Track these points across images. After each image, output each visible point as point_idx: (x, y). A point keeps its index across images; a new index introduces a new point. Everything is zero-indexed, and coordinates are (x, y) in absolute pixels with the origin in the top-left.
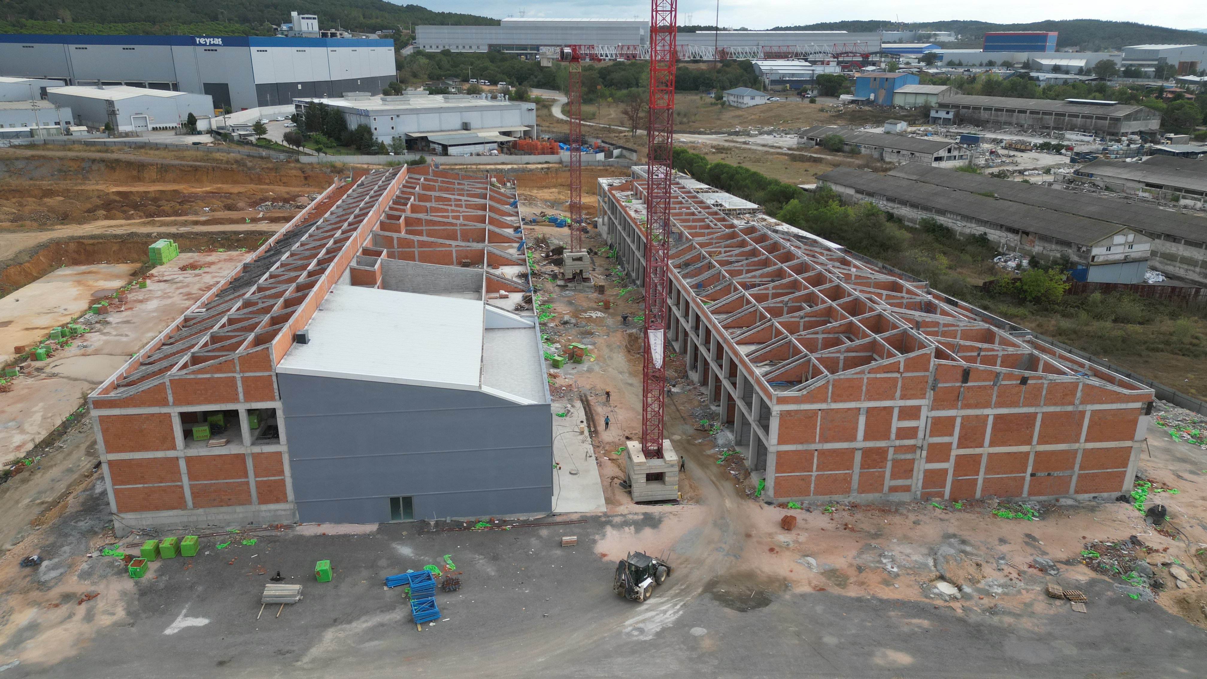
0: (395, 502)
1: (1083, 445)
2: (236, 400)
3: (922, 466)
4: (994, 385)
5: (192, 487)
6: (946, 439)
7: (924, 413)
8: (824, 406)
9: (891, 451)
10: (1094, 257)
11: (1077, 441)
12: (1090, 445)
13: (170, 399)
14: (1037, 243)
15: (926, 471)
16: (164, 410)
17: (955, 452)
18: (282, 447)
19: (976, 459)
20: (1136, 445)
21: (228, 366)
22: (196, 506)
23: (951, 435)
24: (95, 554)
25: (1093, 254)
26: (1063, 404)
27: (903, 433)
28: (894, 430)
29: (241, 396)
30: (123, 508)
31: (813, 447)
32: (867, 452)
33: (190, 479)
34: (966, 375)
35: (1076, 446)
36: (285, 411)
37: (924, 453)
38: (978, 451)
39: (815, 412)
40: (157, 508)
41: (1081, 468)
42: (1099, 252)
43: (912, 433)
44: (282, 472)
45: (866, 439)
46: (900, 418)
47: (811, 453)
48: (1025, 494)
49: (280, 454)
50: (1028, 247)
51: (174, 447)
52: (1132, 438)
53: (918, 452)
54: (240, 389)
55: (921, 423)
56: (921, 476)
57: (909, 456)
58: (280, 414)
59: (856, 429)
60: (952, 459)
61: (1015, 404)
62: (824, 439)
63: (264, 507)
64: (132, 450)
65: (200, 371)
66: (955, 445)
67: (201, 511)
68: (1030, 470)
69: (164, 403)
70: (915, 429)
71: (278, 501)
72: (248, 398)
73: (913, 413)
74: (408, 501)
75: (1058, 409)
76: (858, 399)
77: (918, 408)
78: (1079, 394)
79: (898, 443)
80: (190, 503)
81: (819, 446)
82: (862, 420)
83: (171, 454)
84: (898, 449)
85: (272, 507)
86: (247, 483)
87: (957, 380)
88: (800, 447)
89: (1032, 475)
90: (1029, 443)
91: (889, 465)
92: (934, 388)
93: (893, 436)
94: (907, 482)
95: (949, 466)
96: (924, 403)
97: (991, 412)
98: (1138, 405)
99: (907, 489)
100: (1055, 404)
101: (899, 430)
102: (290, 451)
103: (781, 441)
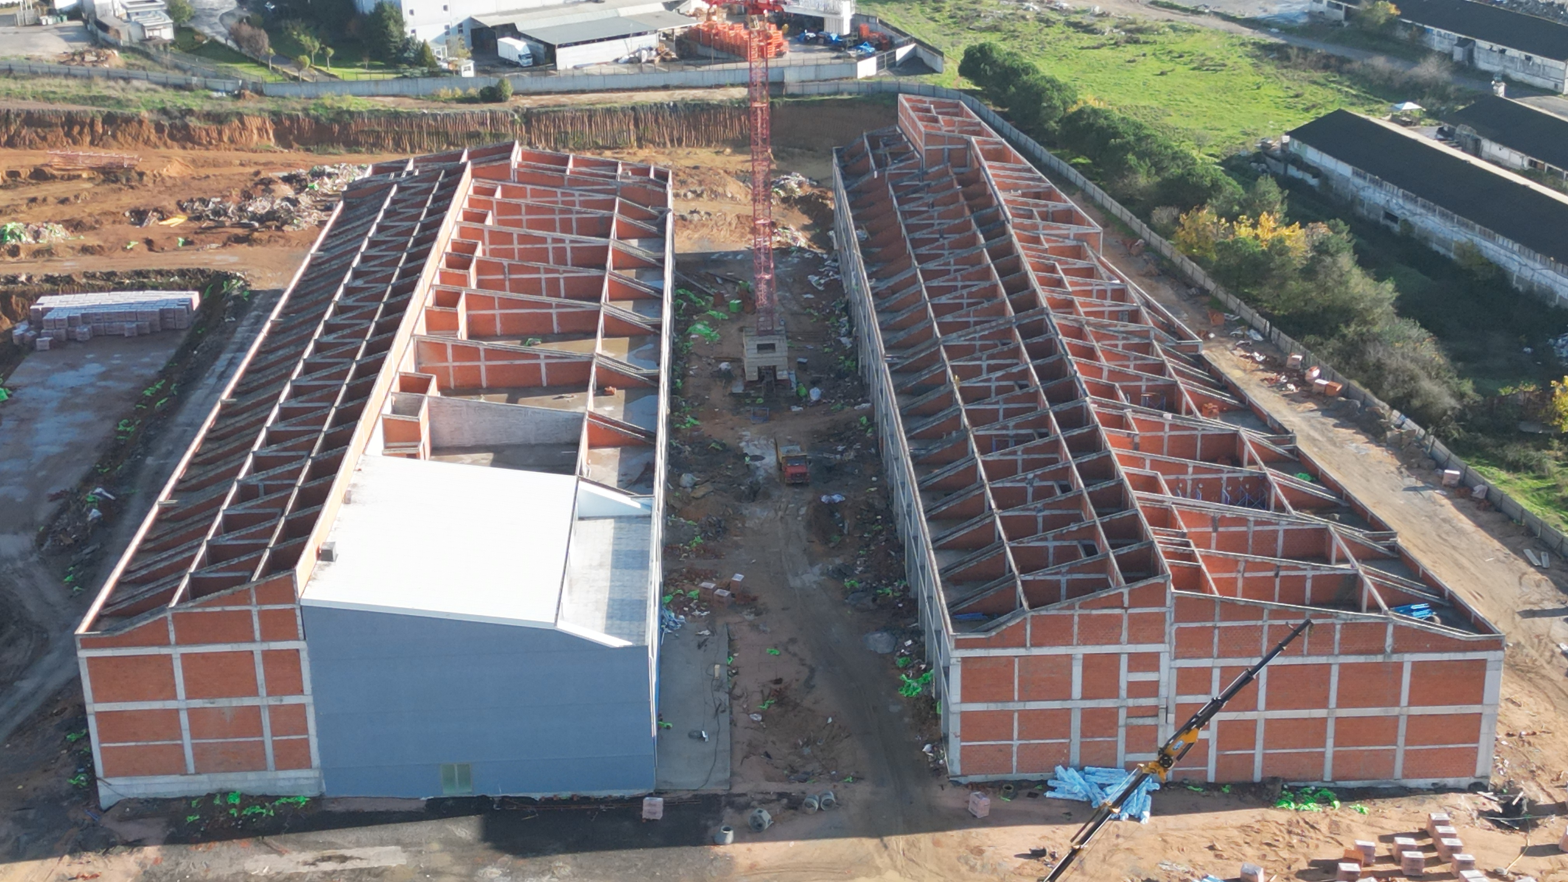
0: (448, 770)
1: (1405, 709)
2: (251, 639)
4: (1263, 624)
5: (195, 747)
6: (1200, 699)
7: (1165, 661)
9: (1123, 714)
12: (1417, 710)
13: (172, 637)
18: (306, 697)
19: (1248, 727)
21: (242, 597)
22: (199, 771)
23: (1208, 692)
28: (1123, 685)
29: (258, 634)
30: (111, 772)
31: (1011, 706)
33: (193, 737)
35: (1394, 711)
36: (310, 653)
37: (1171, 717)
38: (1248, 715)
39: (1010, 660)
40: (155, 774)
44: (305, 730)
45: (1084, 696)
46: (1131, 669)
49: (302, 707)
51: (174, 697)
53: (1162, 715)
54: (257, 626)
55: (1162, 676)
57: (1149, 722)
58: (304, 656)
59: (1069, 684)
60: (1212, 726)
61: (1299, 651)
62: (1025, 696)
63: (282, 774)
65: (206, 604)
67: (204, 777)
68: (1328, 744)
69: (162, 640)
70: (1155, 685)
71: (299, 766)
72: (266, 637)
73: (1149, 662)
74: (465, 770)
75: (1360, 659)
76: (1069, 643)
77: (1156, 656)
78: (1389, 640)
79: (1131, 702)
80: (191, 768)
81: (1020, 706)
82: (1077, 671)
83: (170, 705)
84: (1134, 713)
85: (292, 774)
86: (263, 742)
87: (1209, 618)
89: (1335, 751)
90: (1324, 704)
92: (1175, 628)
93: (1123, 692)
95: (1210, 735)
96: (1162, 648)
98: (1482, 655)
100: (1356, 653)
101: (1131, 684)
102: (316, 704)
103: (966, 697)
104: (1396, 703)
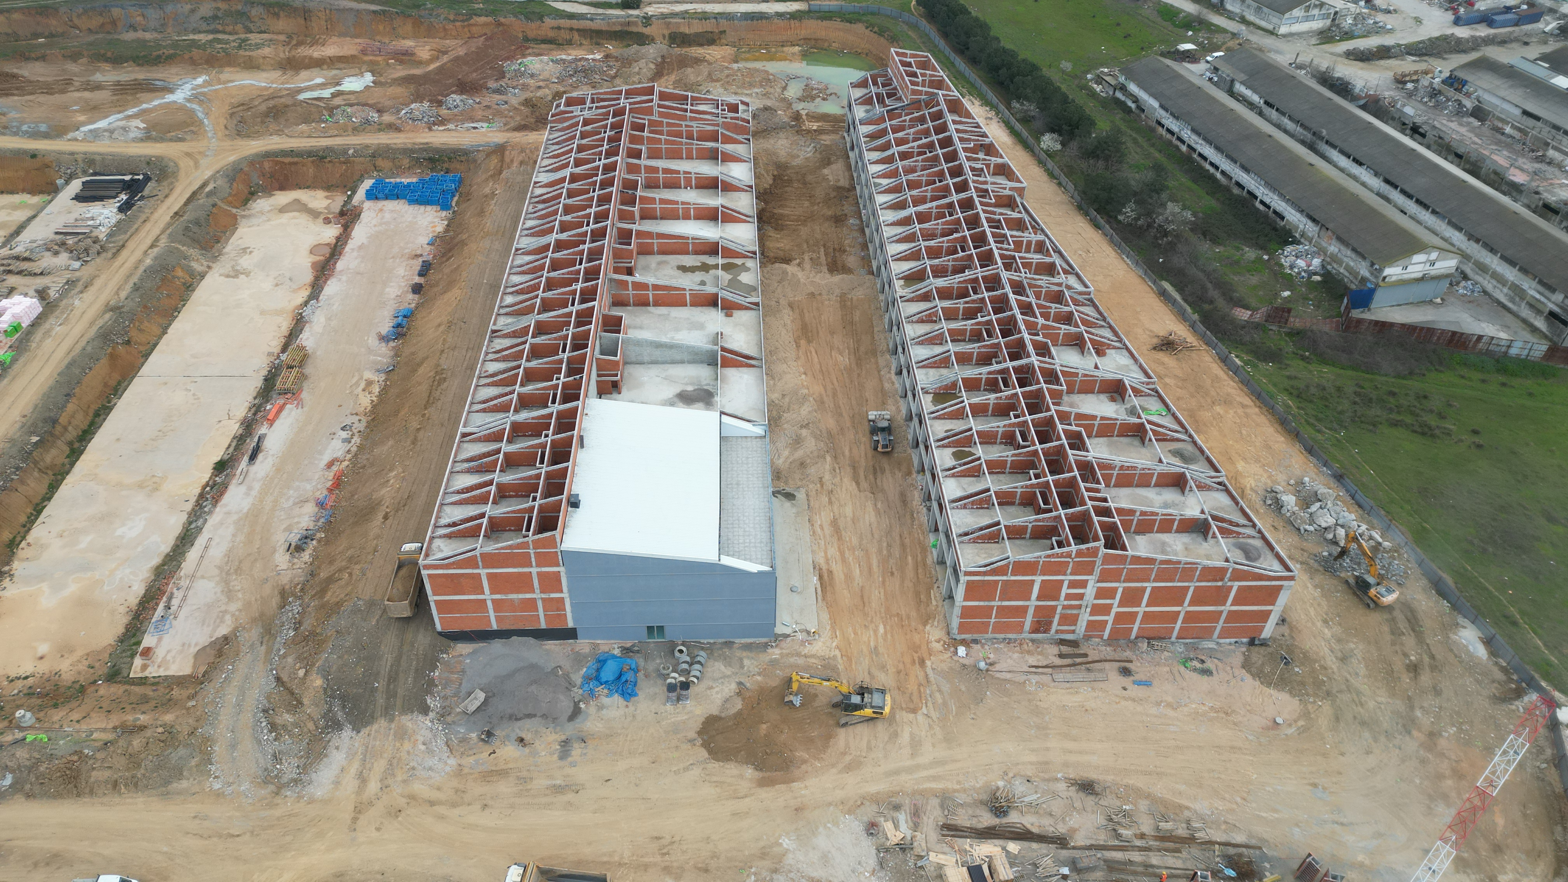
0: (650, 629)
1: (1228, 607)
2: (530, 565)
3: (1085, 617)
4: (1154, 567)
5: (496, 616)
7: (1090, 585)
8: (1005, 578)
9: (1060, 608)
10: (1385, 278)
11: (1224, 604)
12: (1235, 608)
13: (480, 565)
14: (1334, 241)
15: (1089, 621)
16: (476, 571)
17: (1115, 610)
18: (564, 594)
19: (1133, 616)
20: (1276, 608)
22: (499, 628)
23: (1114, 598)
25: (1385, 273)
26: (1213, 582)
27: (1070, 597)
28: (1063, 595)
29: (534, 564)
30: (446, 628)
31: (993, 603)
32: (1039, 608)
33: (495, 613)
35: (1222, 608)
36: (567, 574)
37: (1089, 610)
38: (1135, 609)
39: (997, 582)
41: (1225, 623)
42: (1393, 272)
43: (1079, 597)
44: (564, 610)
45: (1038, 599)
47: (991, 607)
48: (1173, 639)
49: (562, 599)
50: (1324, 244)
51: (483, 593)
52: (1273, 604)
53: (1083, 609)
54: (533, 559)
55: (1087, 591)
56: (1084, 624)
57: (1075, 612)
58: (563, 575)
59: (1030, 594)
62: (1003, 599)
64: (452, 594)
66: (1116, 605)
69: (476, 567)
70: (1082, 595)
72: (539, 564)
73: (1081, 584)
74: (661, 629)
75: (1209, 585)
76: (1035, 574)
77: (1086, 581)
78: (1228, 575)
79: (1066, 603)
80: (495, 626)
81: (999, 603)
82: (1036, 588)
83: (481, 597)
84: (1066, 607)
86: (538, 615)
87: (1121, 564)
88: (982, 603)
90: (1181, 605)
91: (1057, 616)
92: (1101, 569)
93: (1062, 598)
94: (1073, 628)
95: (1110, 619)
96: (1090, 578)
97: (1149, 585)
98: (1281, 583)
100: (1206, 582)
101: (1068, 594)
103: (966, 600)
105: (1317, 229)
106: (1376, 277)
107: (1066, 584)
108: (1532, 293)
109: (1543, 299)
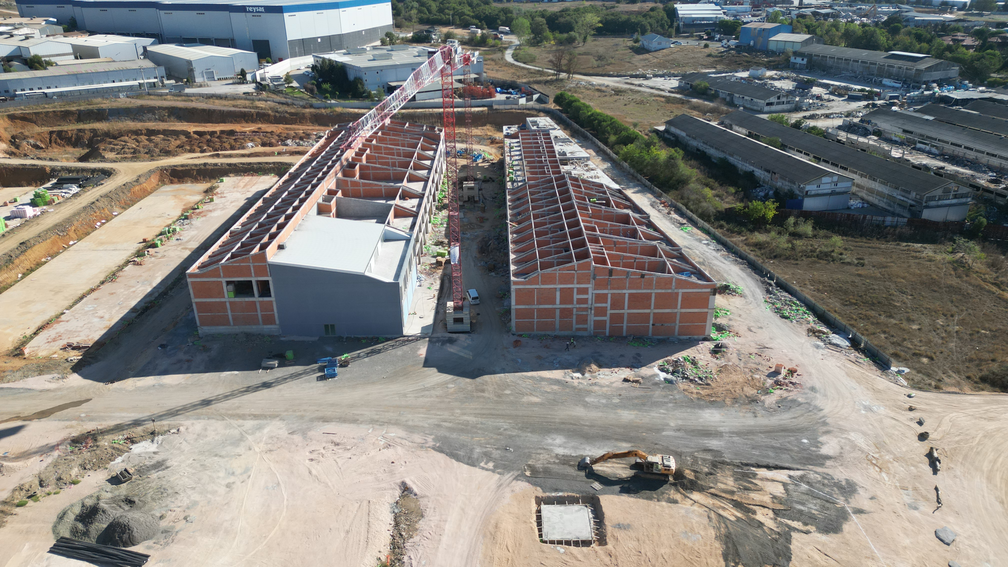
0: (326, 326)
1: (680, 310)
2: (251, 276)
3: (592, 318)
4: (627, 277)
5: (232, 315)
6: (604, 305)
7: (590, 291)
8: (537, 287)
9: (575, 310)
10: (807, 192)
12: (684, 310)
13: (222, 274)
15: (595, 321)
16: (219, 280)
17: (609, 312)
18: (273, 299)
19: (621, 316)
20: (710, 311)
21: (247, 260)
22: (234, 325)
23: (606, 303)
24: (191, 344)
25: (807, 189)
26: (666, 289)
27: (580, 301)
28: (575, 300)
29: (253, 274)
30: (202, 324)
31: (534, 307)
32: (562, 310)
33: (231, 312)
34: (611, 272)
35: (676, 311)
36: (273, 282)
37: (593, 312)
38: (621, 311)
39: (533, 290)
40: (218, 325)
41: (680, 322)
42: (811, 188)
43: (585, 301)
44: (273, 310)
45: (561, 303)
46: (578, 294)
47: (533, 310)
48: (650, 335)
49: (271, 302)
51: (224, 297)
52: (707, 307)
53: (589, 311)
54: (252, 271)
55: (589, 296)
56: (592, 323)
57: (584, 313)
58: (271, 283)
59: (555, 298)
60: (608, 315)
61: (640, 289)
62: (539, 303)
63: (265, 327)
64: (206, 297)
65: (235, 262)
66: (609, 308)
67: (237, 327)
68: (651, 322)
69: (219, 276)
70: (587, 300)
71: (271, 324)
72: (256, 275)
73: (585, 291)
74: (333, 327)
75: (663, 291)
76: (555, 284)
77: (587, 289)
78: (674, 284)
79: (578, 306)
80: (232, 323)
81: (537, 307)
82: (558, 294)
83: (223, 300)
84: (579, 309)
85: (269, 326)
86: (257, 315)
87: (606, 275)
88: (527, 307)
89: (653, 325)
90: (649, 307)
91: (574, 317)
92: (594, 279)
93: (575, 302)
94: (585, 326)
95: (607, 319)
96: (590, 286)
97: (627, 292)
98: (709, 290)
99: (586, 329)
100: (661, 289)
101: (578, 299)
102: (276, 301)
103: (517, 304)
104: (676, 308)
105: (769, 175)
106: (802, 192)
107: (575, 290)
108: (899, 197)
109: (905, 199)
